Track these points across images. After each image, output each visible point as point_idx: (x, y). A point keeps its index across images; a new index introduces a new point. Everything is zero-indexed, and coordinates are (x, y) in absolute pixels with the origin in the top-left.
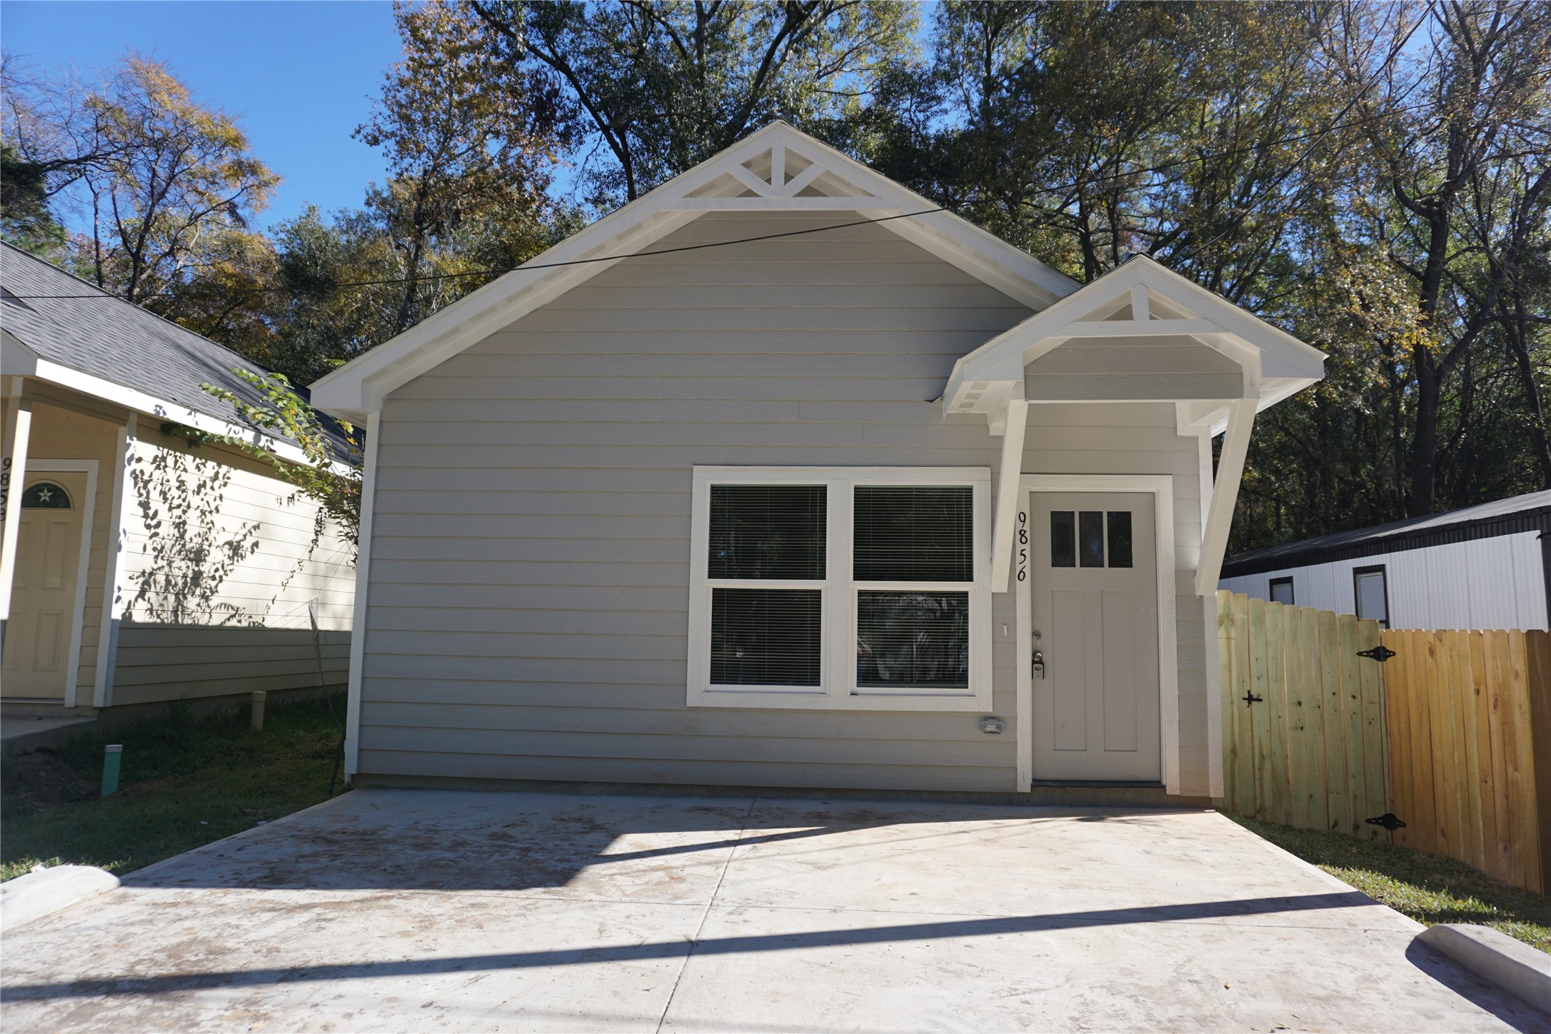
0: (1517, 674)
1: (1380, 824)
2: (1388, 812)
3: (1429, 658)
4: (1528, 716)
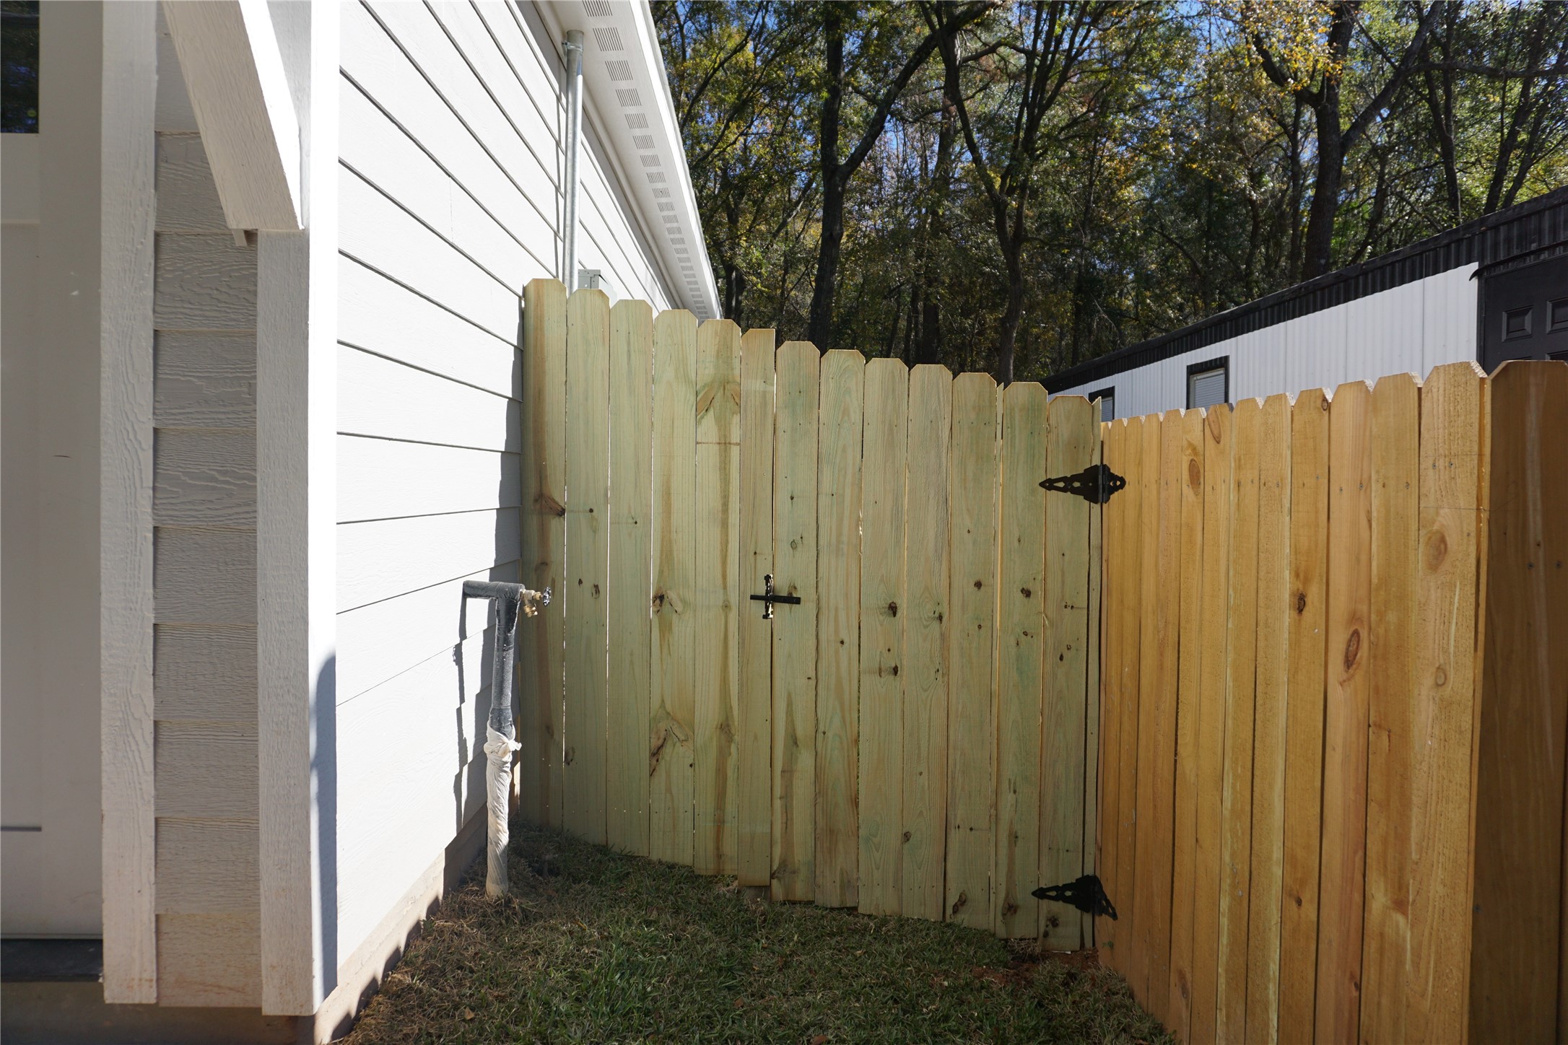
1: (1067, 900)
2: (1089, 871)
3: (1188, 492)
4: (1467, 720)
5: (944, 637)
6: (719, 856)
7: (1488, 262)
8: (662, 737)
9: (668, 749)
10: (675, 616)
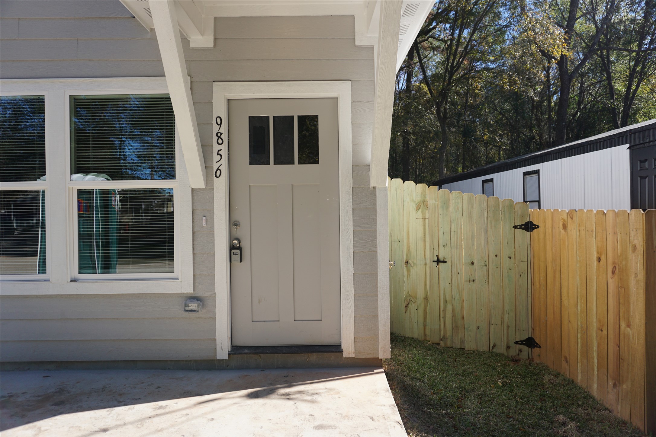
0: (635, 248)
1: (524, 344)
2: (530, 336)
3: (562, 231)
4: (642, 284)
5: (488, 271)
6: (425, 335)
7: (633, 144)
8: (408, 301)
9: (410, 305)
10: (411, 267)
